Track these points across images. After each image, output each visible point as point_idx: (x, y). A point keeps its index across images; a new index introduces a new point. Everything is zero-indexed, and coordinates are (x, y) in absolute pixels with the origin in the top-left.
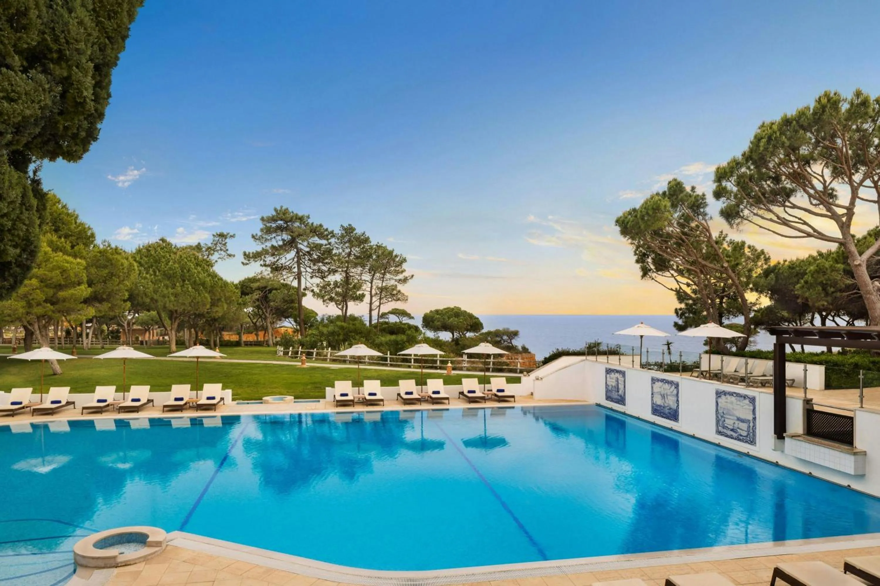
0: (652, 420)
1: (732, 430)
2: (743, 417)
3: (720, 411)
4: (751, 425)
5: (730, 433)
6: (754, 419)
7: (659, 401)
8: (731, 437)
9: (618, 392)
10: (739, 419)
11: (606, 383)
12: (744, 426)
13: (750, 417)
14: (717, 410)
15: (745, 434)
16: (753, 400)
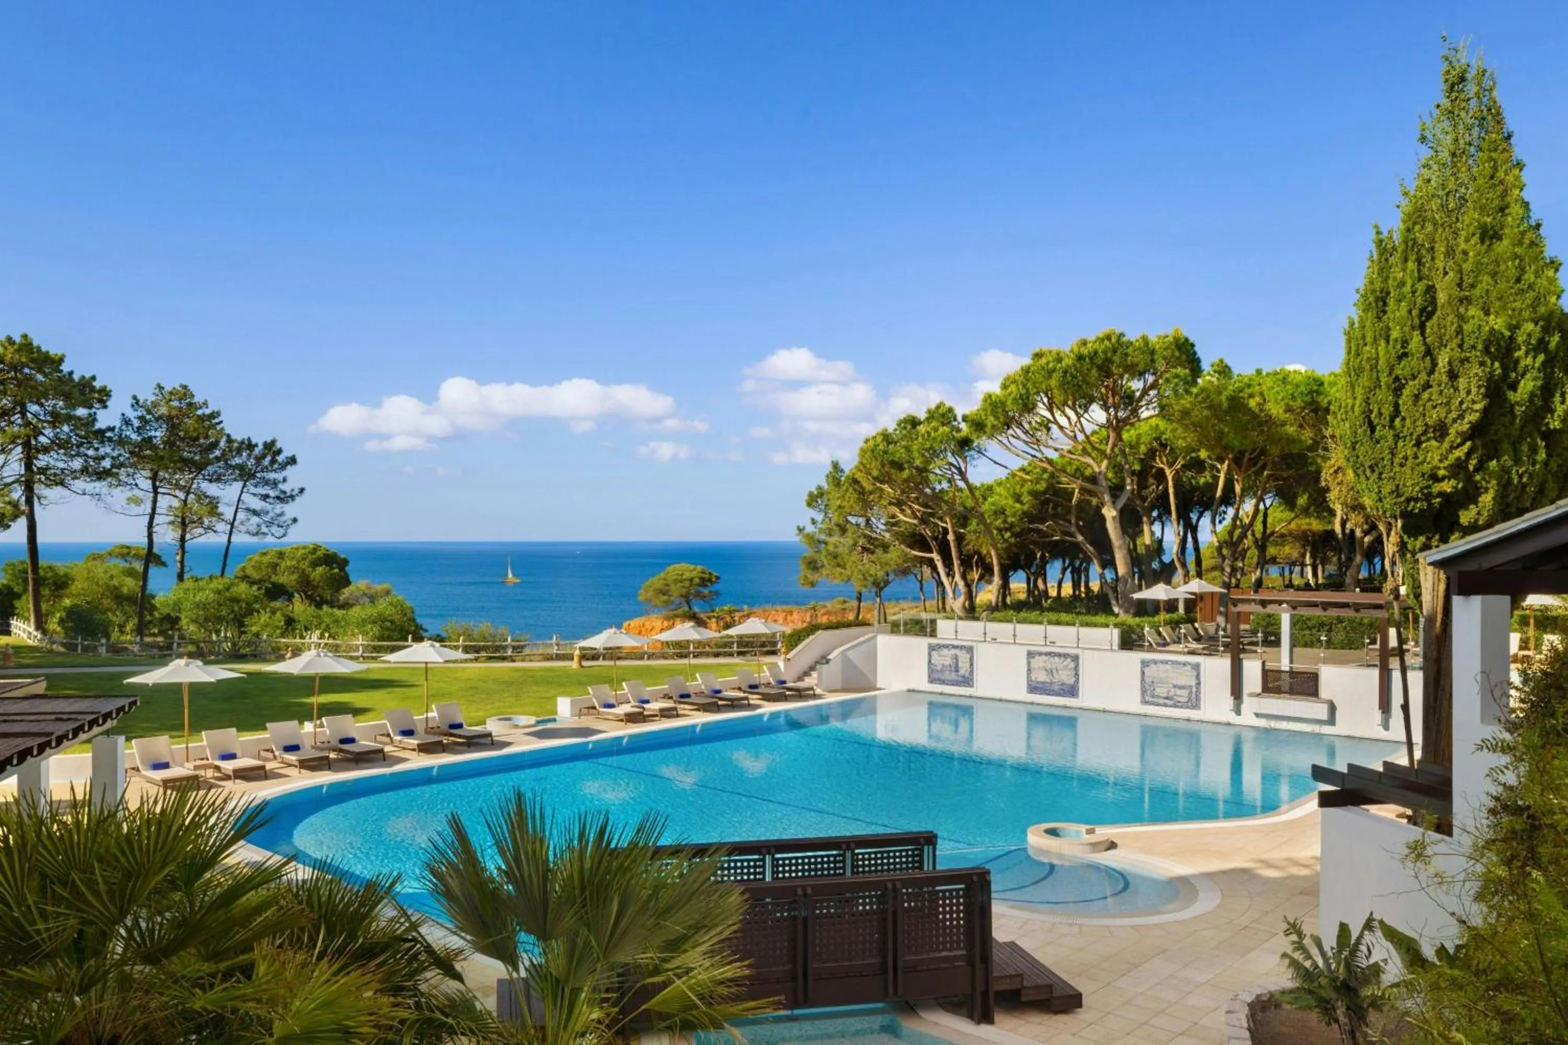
0: (1029, 700)
1: (1167, 698)
2: (1181, 682)
3: (1148, 680)
4: (1194, 690)
5: (1162, 701)
6: (1199, 684)
7: (1041, 677)
8: (1165, 705)
9: (957, 671)
10: (1175, 686)
11: (930, 661)
12: (1185, 692)
13: (1193, 682)
14: (1143, 680)
15: (1185, 700)
16: (1197, 667)
